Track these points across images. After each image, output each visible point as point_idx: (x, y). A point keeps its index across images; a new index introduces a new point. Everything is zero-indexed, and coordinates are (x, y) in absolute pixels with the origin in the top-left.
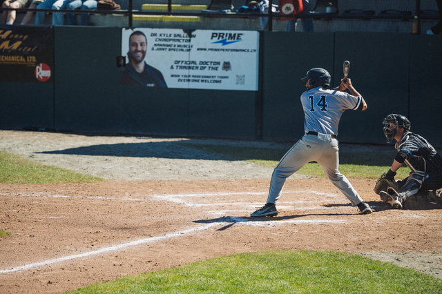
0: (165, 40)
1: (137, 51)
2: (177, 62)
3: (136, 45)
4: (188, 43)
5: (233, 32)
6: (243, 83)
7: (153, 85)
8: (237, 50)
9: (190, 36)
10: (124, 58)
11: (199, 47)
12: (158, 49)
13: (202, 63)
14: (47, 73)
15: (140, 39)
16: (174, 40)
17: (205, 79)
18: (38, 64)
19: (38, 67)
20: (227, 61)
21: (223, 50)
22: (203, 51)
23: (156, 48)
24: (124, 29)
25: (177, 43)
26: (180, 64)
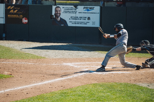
0: (67, 9)
1: (58, 13)
2: (71, 17)
3: (57, 11)
4: (75, 11)
5: (91, 7)
6: (94, 24)
7: (63, 25)
8: (93, 13)
9: (76, 8)
10: (53, 16)
11: (79, 12)
12: (65, 13)
13: (80, 17)
14: (27, 21)
15: (59, 9)
16: (70, 9)
17: (81, 23)
18: (23, 18)
19: (23, 19)
20: (89, 17)
21: (88, 13)
22: (81, 13)
23: (64, 12)
24: (53, 6)
25: (72, 11)
26: (72, 18)
